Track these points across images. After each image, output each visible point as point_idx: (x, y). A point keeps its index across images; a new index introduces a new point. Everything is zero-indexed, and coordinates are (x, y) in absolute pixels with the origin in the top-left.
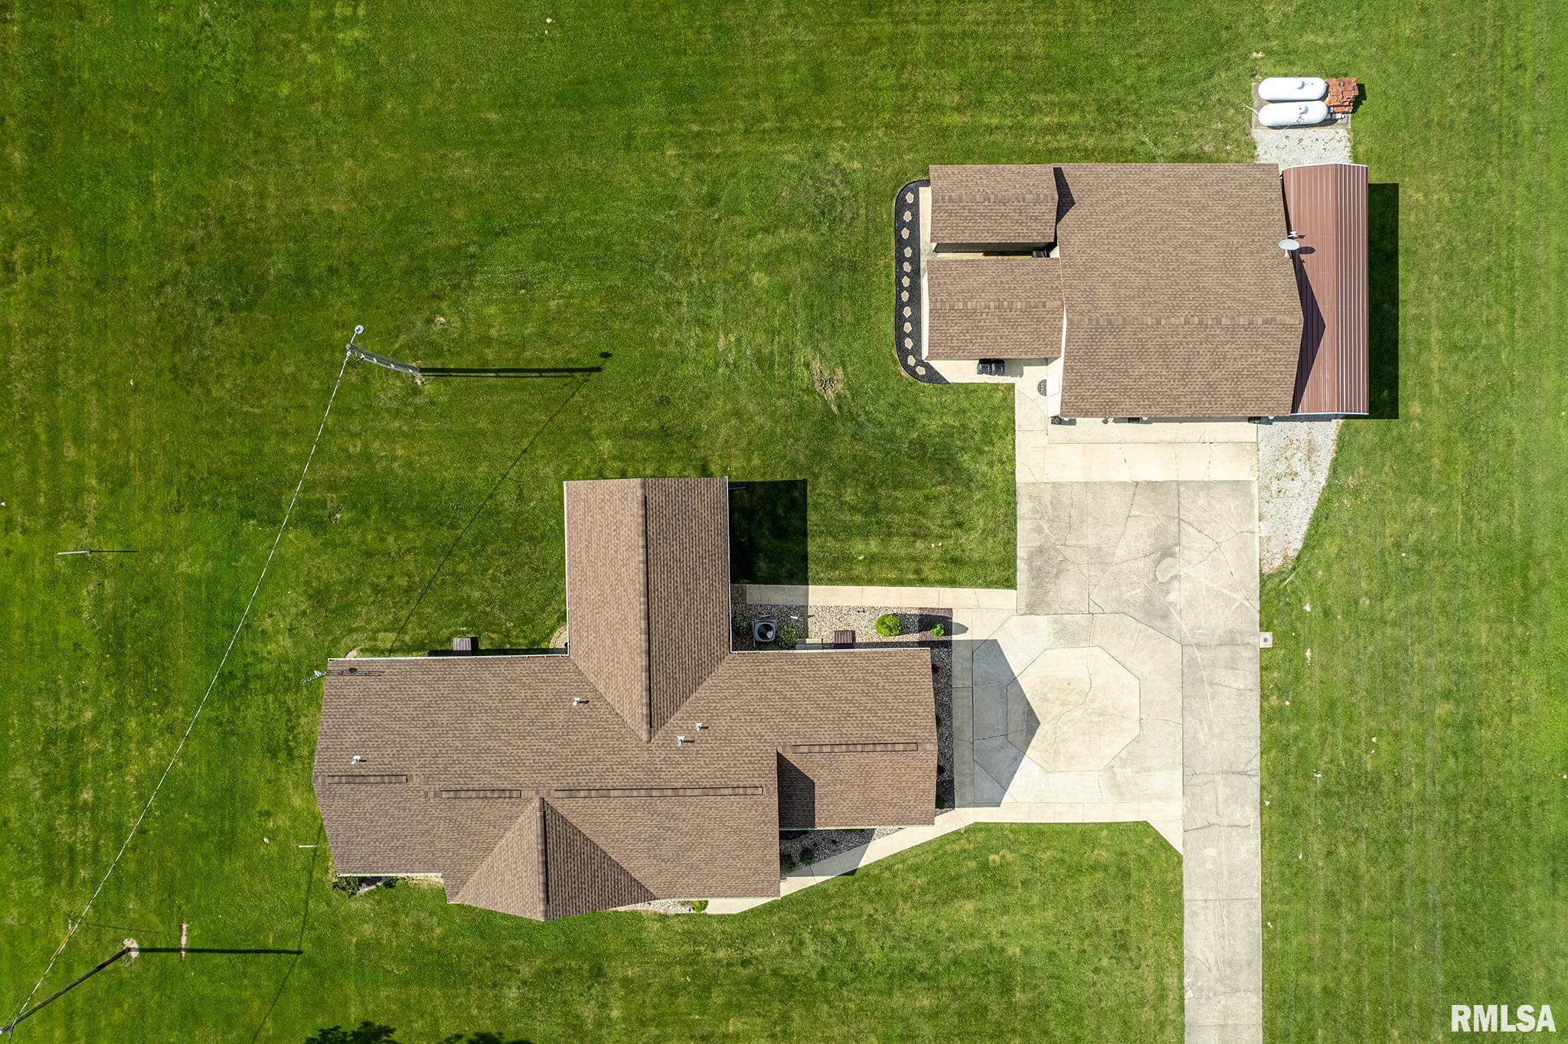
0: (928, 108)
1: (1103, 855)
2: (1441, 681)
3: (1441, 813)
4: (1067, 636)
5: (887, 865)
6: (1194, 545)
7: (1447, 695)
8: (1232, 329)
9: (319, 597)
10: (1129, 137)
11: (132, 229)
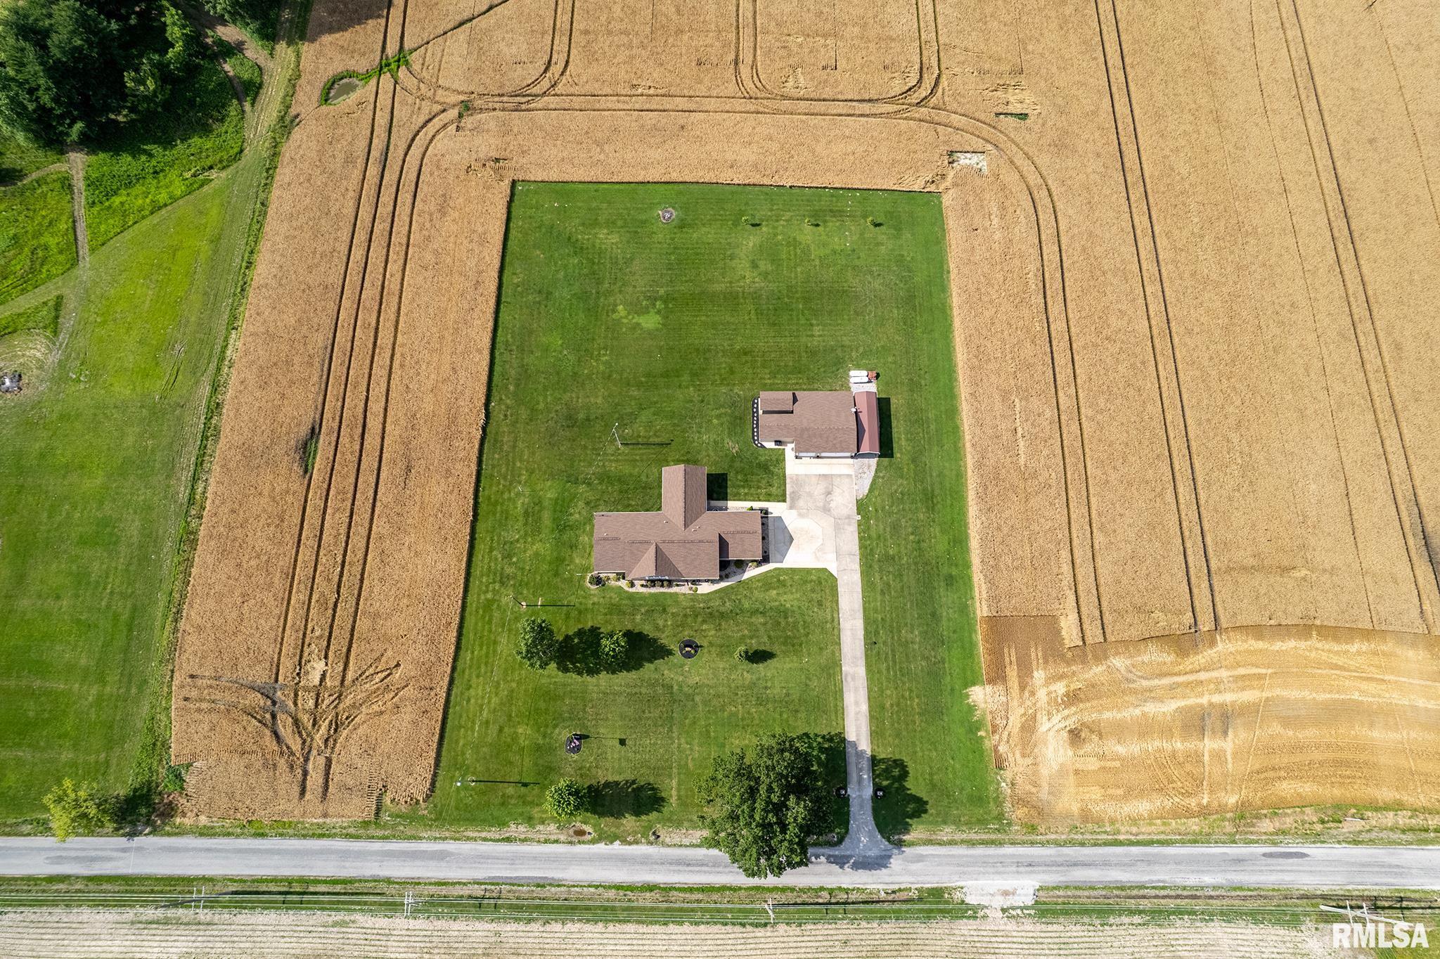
0: (761, 378)
1: (814, 578)
2: (910, 530)
3: (913, 567)
4: (801, 515)
5: (750, 579)
6: (837, 491)
7: (912, 534)
8: (838, 430)
9: (587, 503)
10: (816, 386)
11: (541, 406)
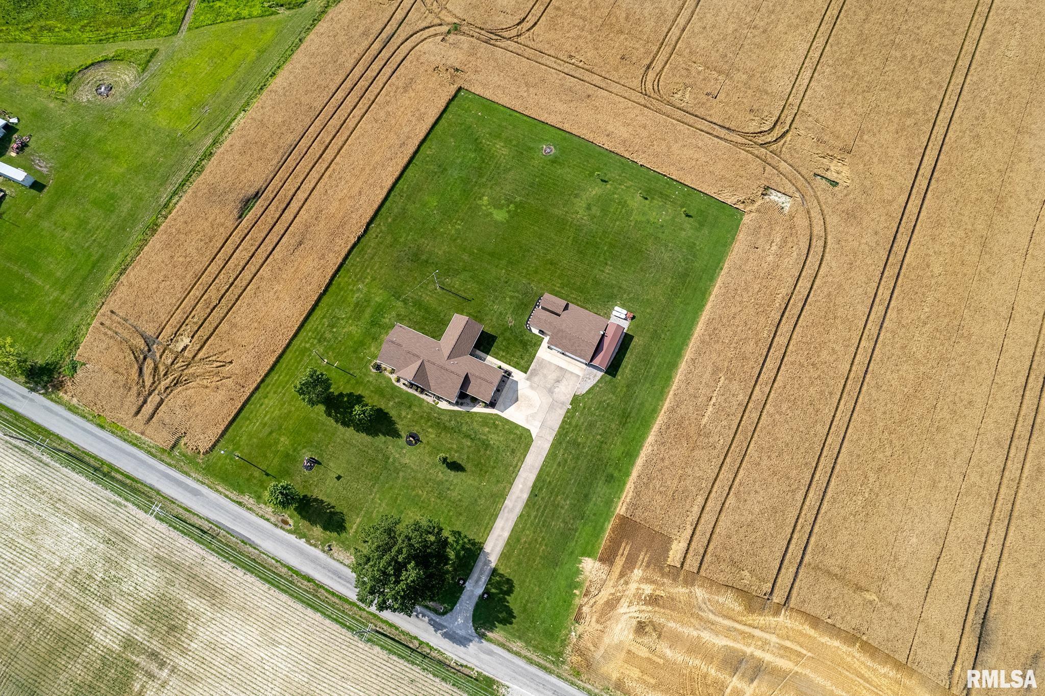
0: (553, 285)
1: (518, 433)
2: (601, 432)
3: (589, 457)
4: (531, 387)
5: (476, 413)
6: (564, 382)
7: (600, 435)
8: (583, 341)
9: (398, 315)
10: (588, 306)
11: (402, 240)
